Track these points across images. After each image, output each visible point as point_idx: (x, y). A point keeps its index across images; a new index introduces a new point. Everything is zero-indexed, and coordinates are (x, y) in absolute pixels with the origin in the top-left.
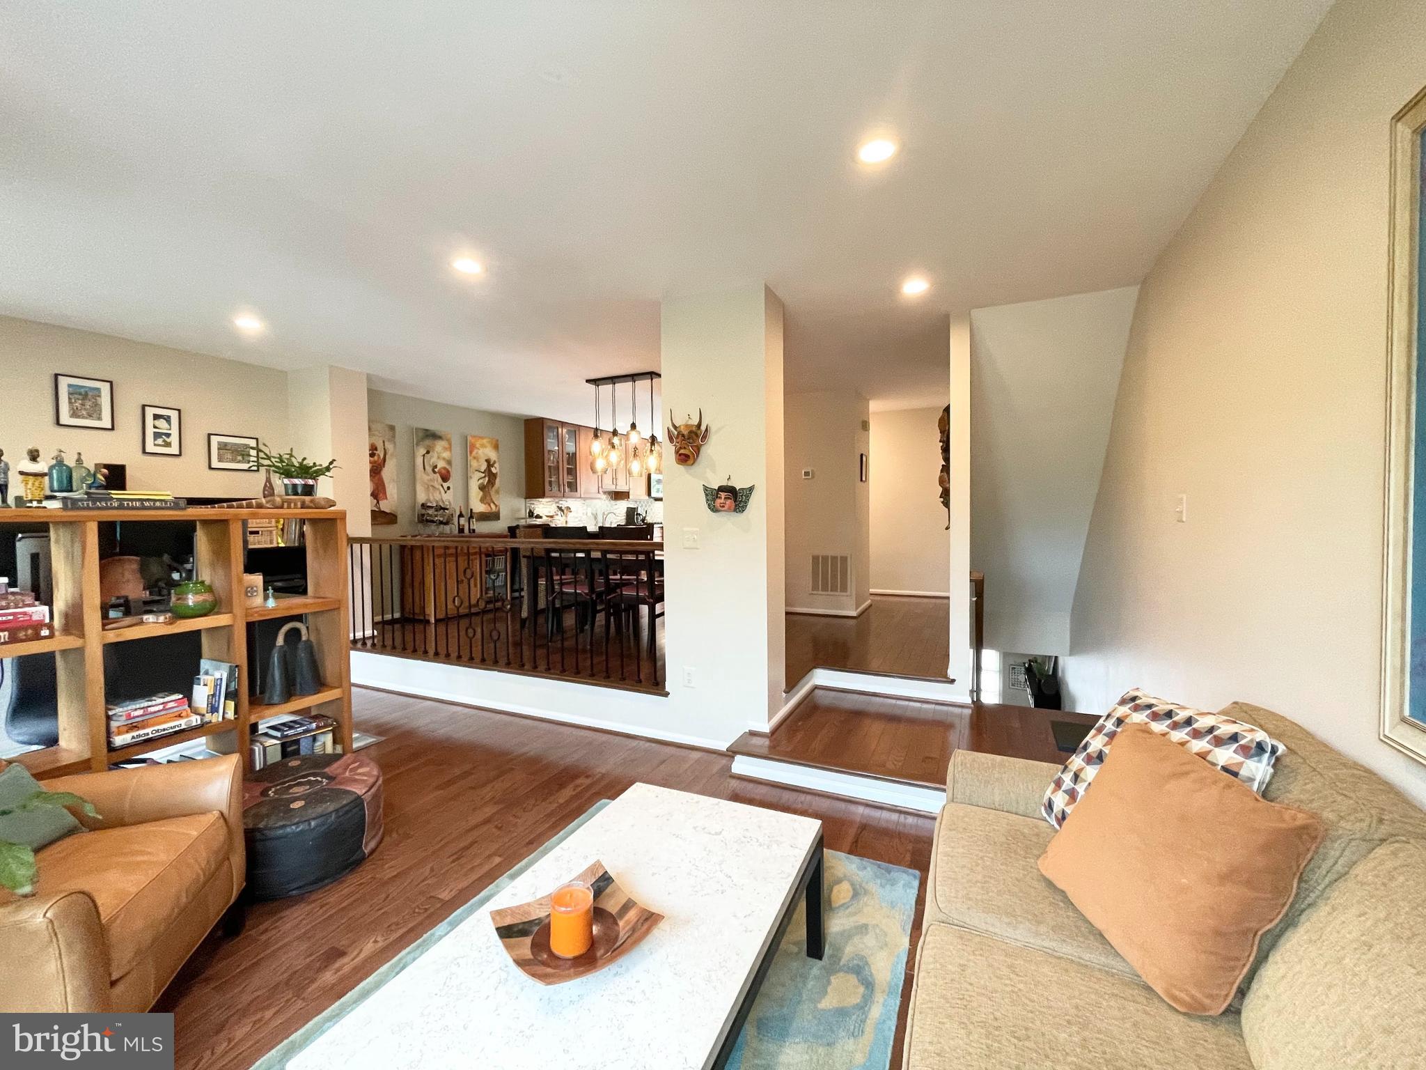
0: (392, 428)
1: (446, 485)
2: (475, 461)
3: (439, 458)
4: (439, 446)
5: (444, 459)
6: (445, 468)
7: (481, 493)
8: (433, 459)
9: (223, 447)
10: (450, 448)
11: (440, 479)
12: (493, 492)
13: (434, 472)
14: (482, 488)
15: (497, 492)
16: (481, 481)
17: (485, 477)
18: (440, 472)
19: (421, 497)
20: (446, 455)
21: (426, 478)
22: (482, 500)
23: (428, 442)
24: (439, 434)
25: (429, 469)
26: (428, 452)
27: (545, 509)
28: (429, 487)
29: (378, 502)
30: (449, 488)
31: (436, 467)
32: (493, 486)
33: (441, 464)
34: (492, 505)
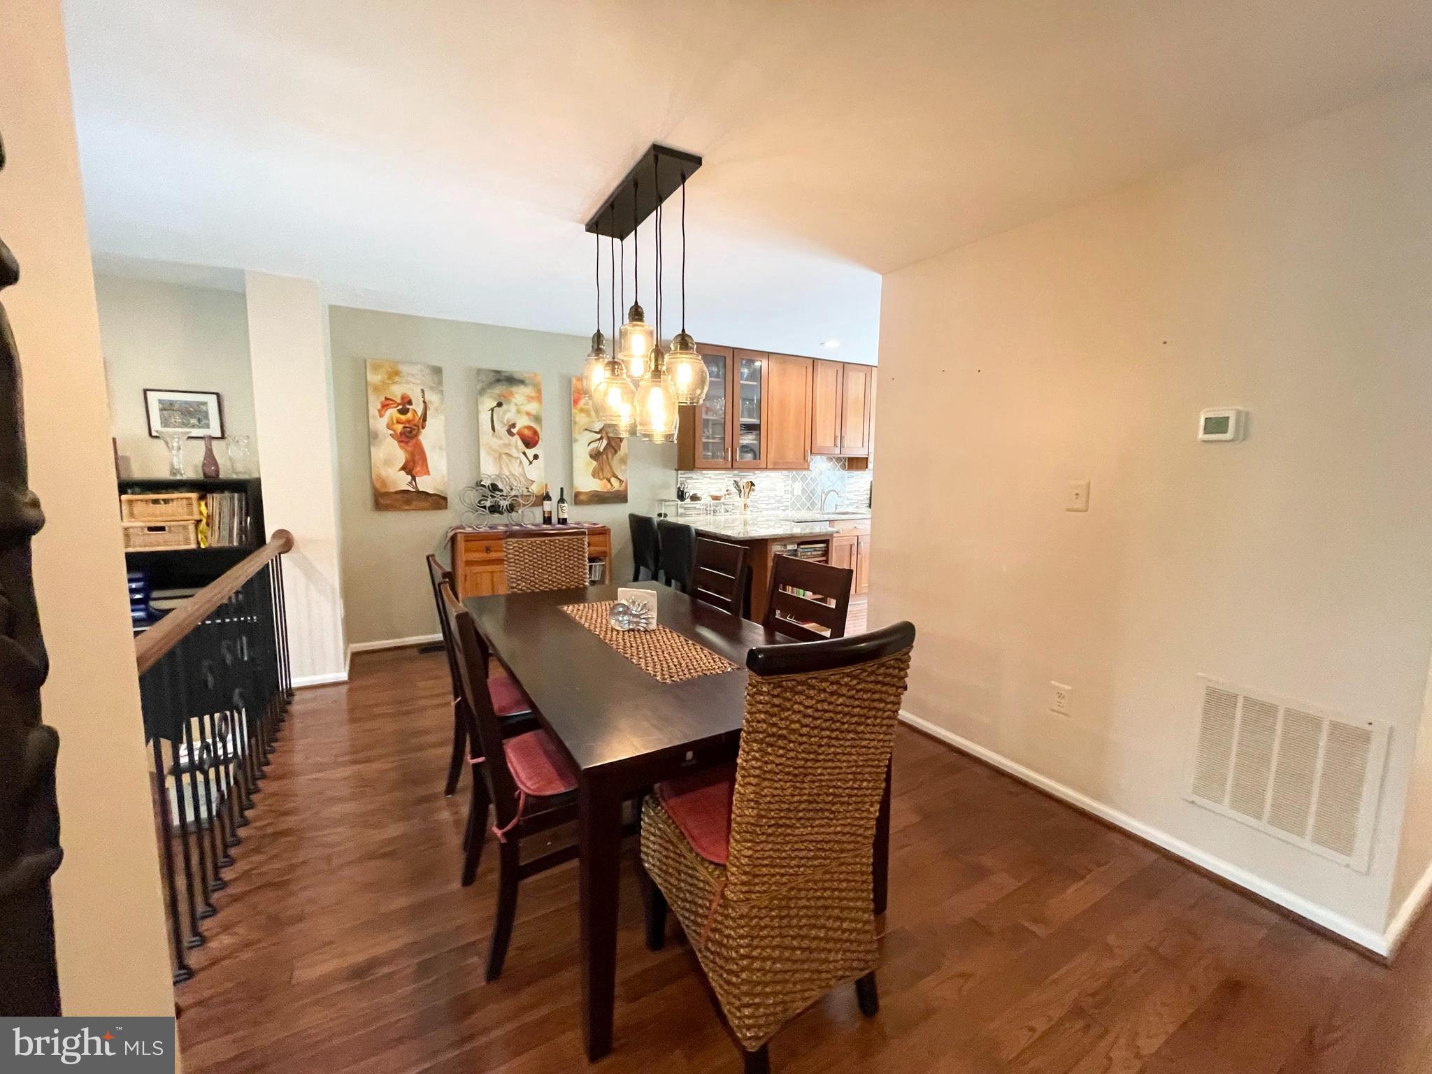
0: (438, 371)
1: (530, 452)
2: (583, 415)
3: (518, 412)
4: (520, 395)
5: (528, 414)
6: (529, 428)
7: (595, 463)
8: (508, 414)
9: (166, 407)
10: (538, 398)
11: (520, 443)
12: (615, 462)
13: (510, 433)
14: (595, 455)
15: (623, 461)
16: (594, 445)
17: (601, 438)
18: (520, 434)
19: (489, 470)
20: (533, 407)
21: (496, 443)
22: (595, 474)
23: (499, 389)
24: (517, 376)
25: (502, 430)
26: (500, 405)
28: (501, 456)
29: (414, 478)
30: (536, 457)
31: (513, 426)
32: (616, 452)
33: (522, 422)
34: (613, 480)
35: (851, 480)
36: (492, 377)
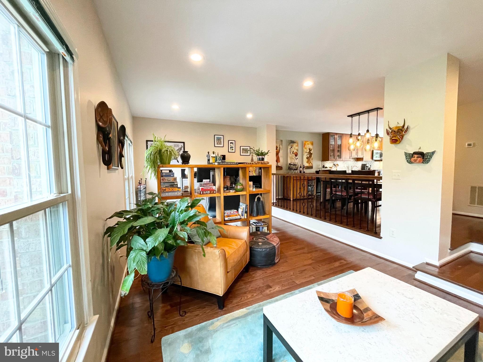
0: (282, 141)
1: (296, 157)
3: (294, 149)
4: (295, 145)
5: (296, 149)
6: (296, 152)
7: (307, 160)
8: (293, 149)
9: (243, 149)
10: (298, 146)
11: (295, 156)
12: (311, 160)
13: (293, 154)
14: (307, 158)
15: (312, 159)
16: (307, 156)
17: (308, 154)
18: (295, 154)
19: (289, 162)
20: (297, 148)
21: (291, 155)
22: (307, 162)
23: (291, 144)
24: (294, 141)
25: (292, 153)
26: (291, 147)
27: (329, 165)
28: (291, 158)
29: (277, 163)
30: (297, 158)
31: (293, 152)
32: (311, 157)
33: (295, 151)
34: (310, 164)
35: (357, 164)
36: (290, 142)
